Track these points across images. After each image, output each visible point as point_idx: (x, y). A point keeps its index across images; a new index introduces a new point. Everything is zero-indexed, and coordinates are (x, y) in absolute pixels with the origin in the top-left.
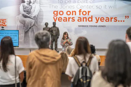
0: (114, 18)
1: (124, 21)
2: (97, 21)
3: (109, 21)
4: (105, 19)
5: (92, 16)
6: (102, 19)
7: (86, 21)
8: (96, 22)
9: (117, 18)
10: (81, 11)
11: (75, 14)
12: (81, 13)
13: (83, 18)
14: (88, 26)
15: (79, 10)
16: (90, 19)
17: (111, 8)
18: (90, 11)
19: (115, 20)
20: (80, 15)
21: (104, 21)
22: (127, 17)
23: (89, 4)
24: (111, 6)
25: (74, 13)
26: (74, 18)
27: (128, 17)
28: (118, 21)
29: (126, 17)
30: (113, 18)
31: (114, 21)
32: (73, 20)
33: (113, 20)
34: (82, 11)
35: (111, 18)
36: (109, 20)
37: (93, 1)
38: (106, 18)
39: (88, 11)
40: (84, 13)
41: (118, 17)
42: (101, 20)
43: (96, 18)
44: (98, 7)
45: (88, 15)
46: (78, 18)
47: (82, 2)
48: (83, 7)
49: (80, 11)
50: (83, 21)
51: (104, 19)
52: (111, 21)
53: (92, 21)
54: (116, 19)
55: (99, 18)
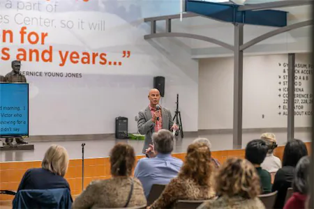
0: (99, 54)
1: (120, 64)
2: (64, 60)
3: (88, 62)
4: (81, 56)
5: (51, 47)
6: (75, 55)
7: (37, 60)
8: (61, 65)
9: (105, 55)
10: (25, 33)
11: (11, 41)
12: (26, 36)
13: (31, 51)
14: (41, 74)
15: (20, 29)
16: (47, 56)
17: (93, 29)
18: (46, 35)
19: (103, 61)
20: (22, 41)
21: (77, 62)
22: (127, 55)
23: (45, 15)
24: (95, 25)
25: (8, 35)
26: (8, 49)
27: (129, 53)
28: (107, 63)
29: (124, 52)
30: (97, 55)
31: (101, 63)
32: (6, 57)
33: (98, 59)
34: (28, 33)
35: (95, 55)
36: (88, 58)
37: (54, 7)
38: (84, 54)
39: (43, 34)
40: (33, 38)
41: (108, 54)
42: (71, 57)
43: (60, 52)
44: (65, 23)
45: (43, 43)
46: (19, 50)
47: (28, 8)
48: (30, 22)
49: (22, 32)
50: (31, 60)
51: (78, 57)
52: (94, 62)
53: (50, 60)
54: (103, 56)
55: (67, 53)
